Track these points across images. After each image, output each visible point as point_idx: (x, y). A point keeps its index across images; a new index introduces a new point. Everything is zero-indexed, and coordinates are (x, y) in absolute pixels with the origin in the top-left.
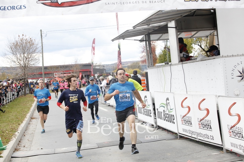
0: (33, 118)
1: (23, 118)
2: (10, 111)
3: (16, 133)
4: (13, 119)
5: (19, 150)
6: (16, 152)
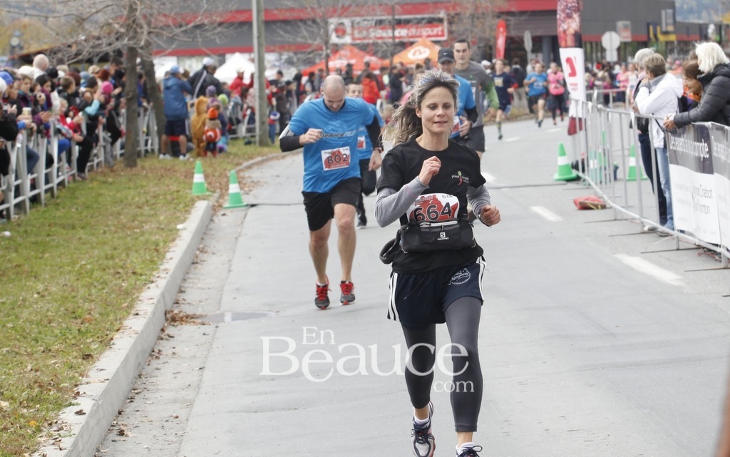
0: (181, 320)
1: (111, 318)
2: (26, 267)
3: (68, 415)
4: (45, 321)
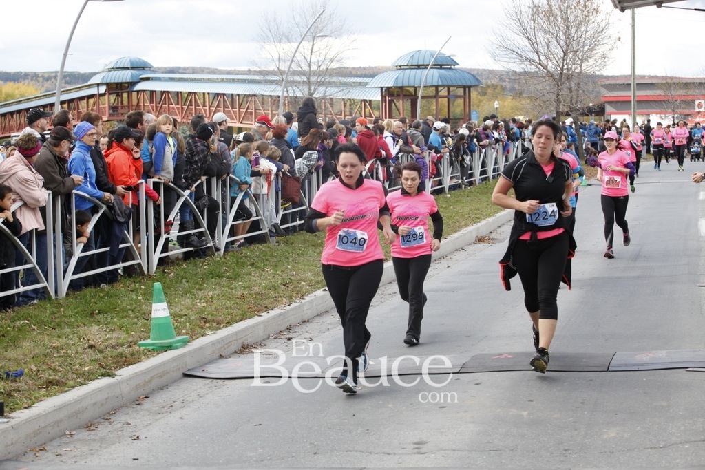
0: (484, 240)
5: (253, 350)
6: (229, 356)
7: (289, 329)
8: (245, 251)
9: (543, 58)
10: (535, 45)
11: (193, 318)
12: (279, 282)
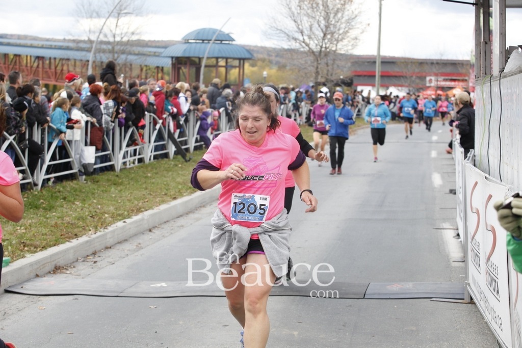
5: (64, 271)
6: (44, 276)
7: (94, 254)
8: (59, 187)
9: (306, 38)
10: (300, 27)
11: (14, 242)
12: (87, 214)
